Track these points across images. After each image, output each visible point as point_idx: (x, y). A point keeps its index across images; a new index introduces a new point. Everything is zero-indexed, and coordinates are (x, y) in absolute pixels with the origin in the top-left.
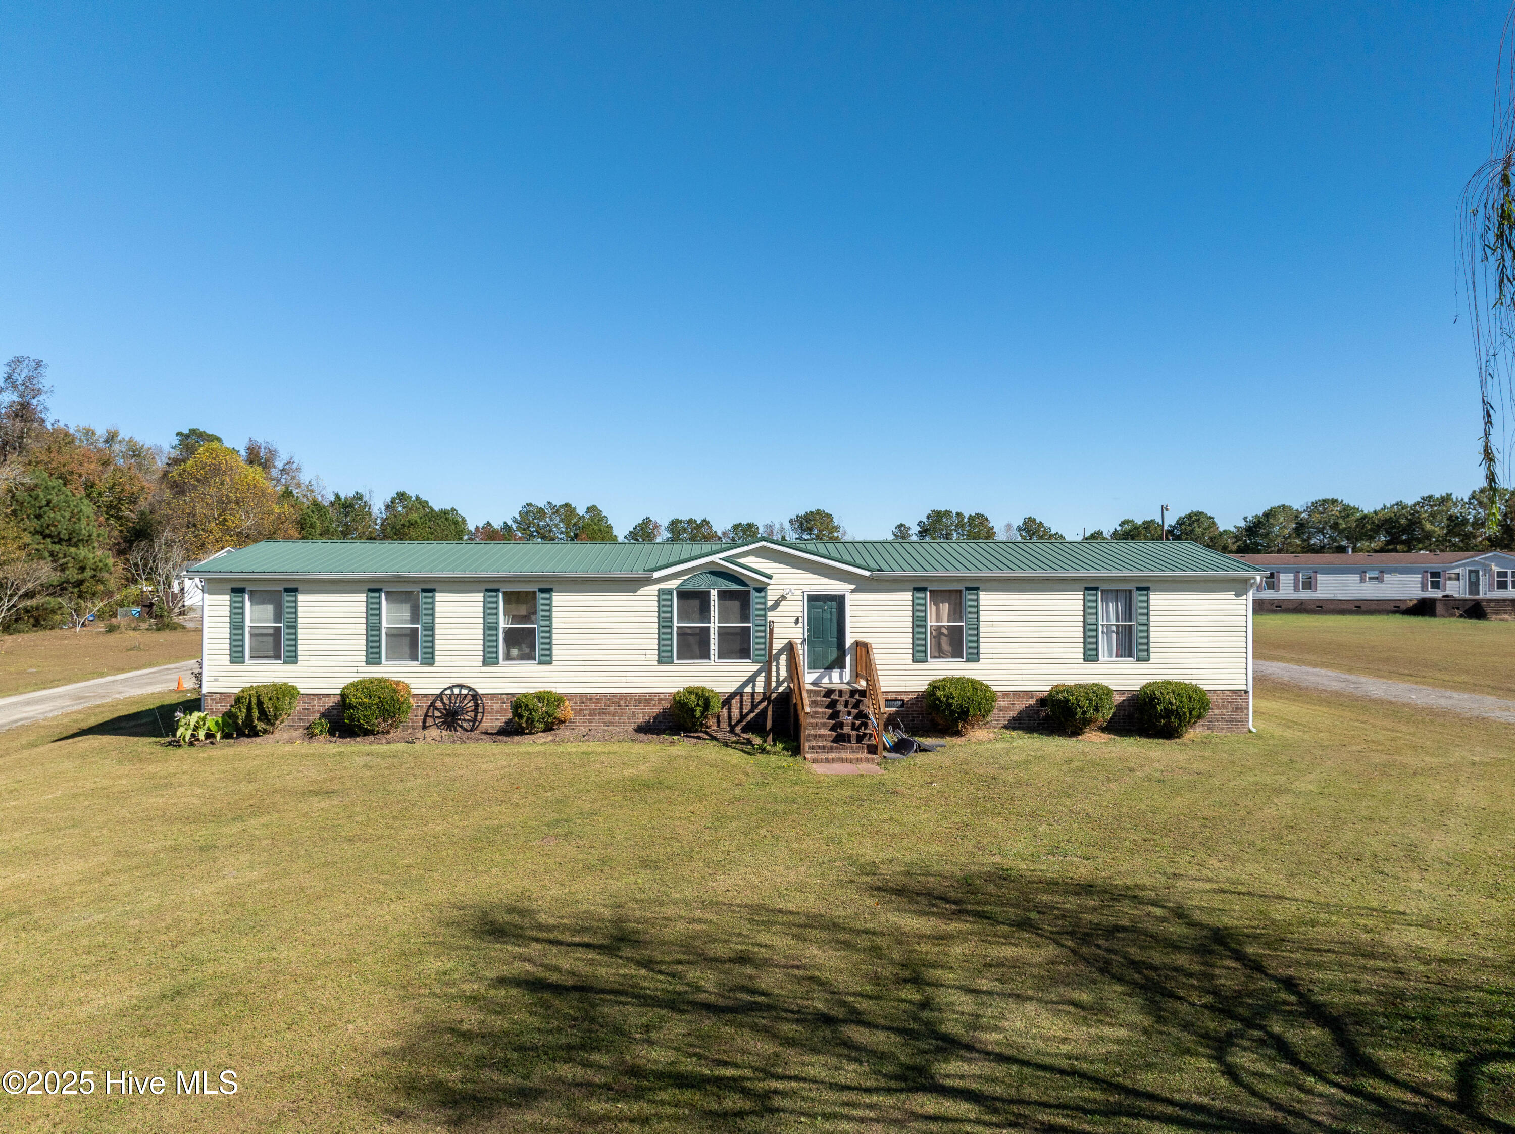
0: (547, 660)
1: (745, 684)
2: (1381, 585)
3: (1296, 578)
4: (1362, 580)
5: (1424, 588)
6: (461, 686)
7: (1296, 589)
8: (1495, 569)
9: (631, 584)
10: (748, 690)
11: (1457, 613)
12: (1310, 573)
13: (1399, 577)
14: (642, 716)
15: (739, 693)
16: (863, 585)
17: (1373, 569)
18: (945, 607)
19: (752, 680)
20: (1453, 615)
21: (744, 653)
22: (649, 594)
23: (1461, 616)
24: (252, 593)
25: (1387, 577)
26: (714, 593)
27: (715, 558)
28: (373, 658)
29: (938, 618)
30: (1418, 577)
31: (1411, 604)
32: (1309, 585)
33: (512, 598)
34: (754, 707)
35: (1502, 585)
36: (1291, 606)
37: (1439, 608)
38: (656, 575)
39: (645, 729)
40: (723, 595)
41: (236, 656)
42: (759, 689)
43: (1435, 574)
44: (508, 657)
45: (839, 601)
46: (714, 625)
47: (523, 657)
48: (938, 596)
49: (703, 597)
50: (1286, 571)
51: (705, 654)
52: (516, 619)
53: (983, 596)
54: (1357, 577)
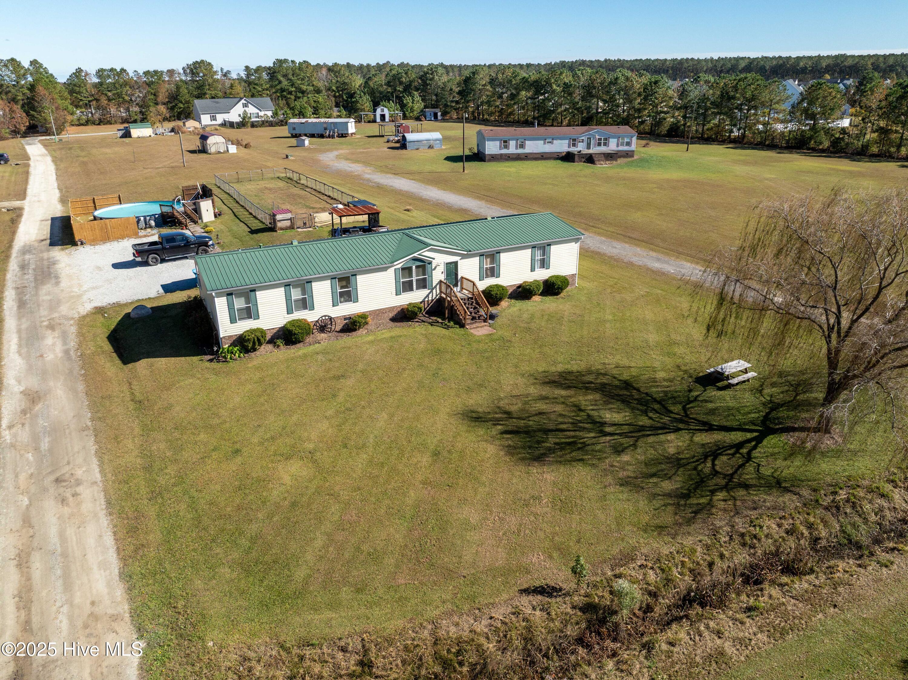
0: (356, 300)
1: (425, 298)
2: (552, 146)
3: (517, 143)
4: (545, 143)
5: (569, 147)
6: (325, 316)
7: (516, 148)
8: (598, 137)
9: (385, 269)
10: (427, 299)
11: (583, 160)
12: (522, 140)
13: (559, 141)
14: (391, 315)
15: (423, 301)
16: (463, 257)
17: (549, 138)
18: (489, 260)
19: (428, 296)
20: (581, 161)
21: (425, 287)
22: (391, 271)
23: (584, 162)
24: (235, 294)
25: (555, 141)
26: (414, 267)
27: (415, 255)
28: (289, 311)
29: (486, 265)
30: (567, 141)
31: (564, 154)
32: (522, 146)
33: (340, 280)
34: (428, 305)
35: (599, 144)
36: (514, 157)
37: (576, 158)
38: (395, 263)
39: (393, 320)
40: (417, 267)
41: (233, 320)
42: (430, 299)
43: (574, 140)
44: (341, 302)
45: (456, 263)
46: (414, 279)
47: (346, 301)
48: (487, 256)
49: (410, 269)
50: (512, 140)
51: (411, 289)
52: (342, 287)
53: (501, 254)
54: (542, 142)
